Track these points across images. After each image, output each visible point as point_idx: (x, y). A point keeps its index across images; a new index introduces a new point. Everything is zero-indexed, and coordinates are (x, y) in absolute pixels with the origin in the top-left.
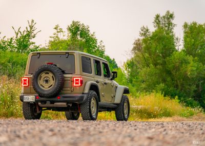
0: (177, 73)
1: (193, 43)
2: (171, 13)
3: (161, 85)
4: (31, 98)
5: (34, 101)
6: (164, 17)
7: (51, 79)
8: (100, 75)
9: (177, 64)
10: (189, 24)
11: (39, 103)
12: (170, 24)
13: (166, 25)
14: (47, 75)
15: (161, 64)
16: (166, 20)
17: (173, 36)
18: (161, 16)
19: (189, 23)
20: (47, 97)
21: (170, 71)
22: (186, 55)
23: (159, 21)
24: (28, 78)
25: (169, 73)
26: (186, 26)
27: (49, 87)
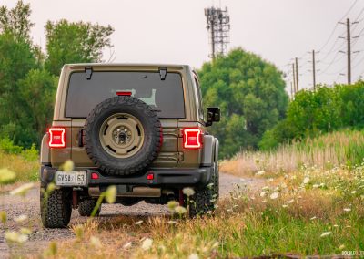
0: (37, 105)
1: (61, 55)
2: (25, 4)
3: (10, 124)
4: (75, 178)
5: (84, 183)
6: (14, 12)
7: (134, 131)
9: (37, 90)
10: (55, 23)
12: (23, 22)
13: (18, 24)
14: (122, 123)
15: (11, 91)
16: (17, 17)
17: (29, 43)
18: (9, 9)
19: (55, 21)
21: (25, 101)
22: (51, 75)
23: (6, 19)
24: (65, 128)
25: (23, 104)
26: (49, 26)
27: (128, 152)
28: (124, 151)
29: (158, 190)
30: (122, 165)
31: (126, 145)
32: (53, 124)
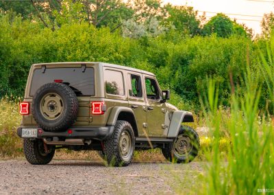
4: (32, 133)
5: (36, 136)
8: (141, 96)
11: (45, 140)
20: (53, 131)
24: (28, 102)
27: (56, 116)
28: (54, 116)
29: (81, 140)
30: (51, 124)
31: (54, 112)
32: (24, 100)
